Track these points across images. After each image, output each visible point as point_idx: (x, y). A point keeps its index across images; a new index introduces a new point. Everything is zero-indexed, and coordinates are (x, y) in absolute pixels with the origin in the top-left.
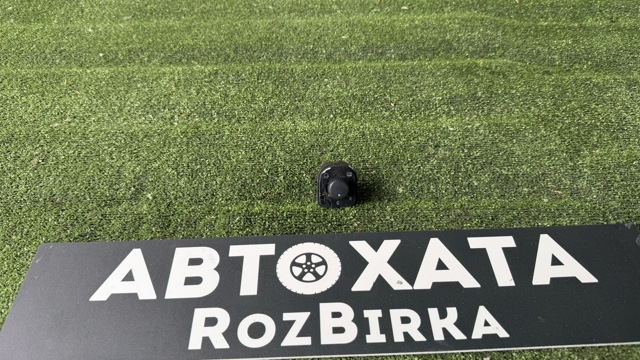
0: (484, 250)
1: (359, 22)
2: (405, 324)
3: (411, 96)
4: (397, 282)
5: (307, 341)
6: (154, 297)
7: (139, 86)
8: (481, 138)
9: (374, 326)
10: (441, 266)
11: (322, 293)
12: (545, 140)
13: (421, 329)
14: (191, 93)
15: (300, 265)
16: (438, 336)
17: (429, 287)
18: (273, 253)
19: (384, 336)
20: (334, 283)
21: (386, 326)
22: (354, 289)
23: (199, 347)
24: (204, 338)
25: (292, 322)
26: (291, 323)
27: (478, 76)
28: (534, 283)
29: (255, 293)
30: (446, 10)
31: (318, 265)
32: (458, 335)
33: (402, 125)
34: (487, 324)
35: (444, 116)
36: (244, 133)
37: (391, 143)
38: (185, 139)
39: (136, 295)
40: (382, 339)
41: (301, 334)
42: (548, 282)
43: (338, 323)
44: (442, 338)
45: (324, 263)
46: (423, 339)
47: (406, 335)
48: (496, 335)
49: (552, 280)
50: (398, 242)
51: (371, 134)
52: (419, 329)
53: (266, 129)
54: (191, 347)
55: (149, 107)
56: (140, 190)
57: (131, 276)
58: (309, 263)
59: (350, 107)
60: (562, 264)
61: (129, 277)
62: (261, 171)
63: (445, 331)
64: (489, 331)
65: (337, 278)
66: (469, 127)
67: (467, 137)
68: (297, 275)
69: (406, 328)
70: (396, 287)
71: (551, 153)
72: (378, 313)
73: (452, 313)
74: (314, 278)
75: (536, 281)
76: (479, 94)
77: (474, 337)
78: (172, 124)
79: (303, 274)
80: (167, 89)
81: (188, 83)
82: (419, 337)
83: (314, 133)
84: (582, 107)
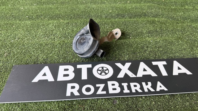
0: (157, 65)
1: (114, 6)
2: (135, 87)
4: (131, 75)
5: (105, 92)
6: (53, 80)
9: (126, 88)
10: (145, 70)
13: (140, 89)
15: (100, 70)
16: (146, 90)
17: (142, 76)
18: (91, 67)
19: (129, 91)
20: (111, 75)
22: (118, 77)
23: (70, 95)
24: (71, 92)
25: (100, 87)
29: (86, 79)
30: (142, 3)
31: (106, 70)
32: (152, 90)
34: (160, 87)
39: (47, 80)
42: (178, 74)
43: (114, 87)
44: (148, 91)
45: (108, 70)
46: (141, 91)
48: (164, 90)
50: (130, 63)
54: (67, 95)
57: (45, 74)
60: (181, 69)
61: (45, 75)
63: (148, 89)
64: (161, 89)
65: (112, 74)
68: (99, 73)
70: (131, 76)
72: (126, 84)
74: (105, 74)
75: (174, 74)
77: (157, 90)
78: (55, 41)
79: (101, 73)
81: (59, 26)
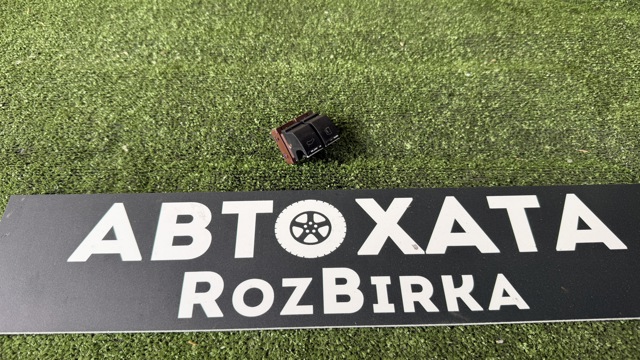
0: (504, 211)
2: (416, 293)
3: (423, 34)
5: (308, 310)
6: (138, 257)
7: (112, 17)
8: (501, 86)
9: (382, 294)
10: (457, 228)
11: (325, 256)
12: (572, 91)
13: (433, 299)
14: (172, 27)
15: (300, 225)
16: (452, 306)
17: (443, 252)
18: (271, 211)
19: (393, 305)
20: (338, 245)
21: (395, 294)
22: (361, 252)
23: (189, 315)
24: (195, 306)
25: (294, 288)
26: (291, 290)
27: (498, 13)
28: (559, 248)
29: (251, 255)
31: (321, 225)
32: (474, 306)
33: (412, 70)
34: (505, 294)
35: (459, 58)
36: (232, 75)
37: (399, 91)
38: (164, 82)
40: (391, 309)
41: (302, 302)
42: (573, 248)
43: (342, 290)
44: (457, 309)
45: (327, 223)
46: (435, 309)
47: (417, 305)
48: (515, 306)
49: (578, 245)
50: (410, 200)
51: (377, 79)
52: (431, 299)
53: (257, 70)
54: (181, 315)
55: (124, 42)
56: (114, 141)
57: (113, 234)
58: (311, 223)
59: (353, 46)
60: (589, 228)
61: (111, 235)
62: (251, 121)
63: (460, 301)
64: (507, 302)
65: (342, 241)
66: (488, 72)
67: (485, 85)
68: (297, 236)
69: (417, 297)
70: (406, 251)
71: (577, 106)
72: (387, 280)
73: (468, 281)
74: (316, 240)
75: (560, 247)
76: (499, 34)
77: (491, 308)
78: (150, 63)
79: (304, 235)
80: (144, 21)
82: (431, 308)
83: (311, 76)
84: (613, 53)
